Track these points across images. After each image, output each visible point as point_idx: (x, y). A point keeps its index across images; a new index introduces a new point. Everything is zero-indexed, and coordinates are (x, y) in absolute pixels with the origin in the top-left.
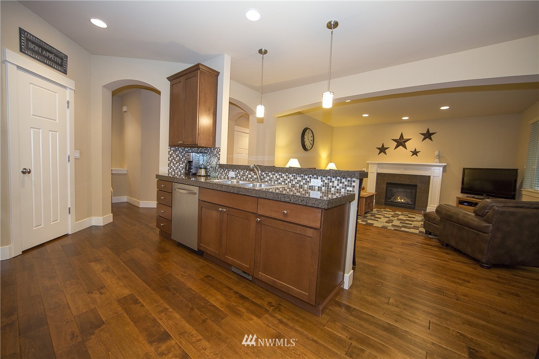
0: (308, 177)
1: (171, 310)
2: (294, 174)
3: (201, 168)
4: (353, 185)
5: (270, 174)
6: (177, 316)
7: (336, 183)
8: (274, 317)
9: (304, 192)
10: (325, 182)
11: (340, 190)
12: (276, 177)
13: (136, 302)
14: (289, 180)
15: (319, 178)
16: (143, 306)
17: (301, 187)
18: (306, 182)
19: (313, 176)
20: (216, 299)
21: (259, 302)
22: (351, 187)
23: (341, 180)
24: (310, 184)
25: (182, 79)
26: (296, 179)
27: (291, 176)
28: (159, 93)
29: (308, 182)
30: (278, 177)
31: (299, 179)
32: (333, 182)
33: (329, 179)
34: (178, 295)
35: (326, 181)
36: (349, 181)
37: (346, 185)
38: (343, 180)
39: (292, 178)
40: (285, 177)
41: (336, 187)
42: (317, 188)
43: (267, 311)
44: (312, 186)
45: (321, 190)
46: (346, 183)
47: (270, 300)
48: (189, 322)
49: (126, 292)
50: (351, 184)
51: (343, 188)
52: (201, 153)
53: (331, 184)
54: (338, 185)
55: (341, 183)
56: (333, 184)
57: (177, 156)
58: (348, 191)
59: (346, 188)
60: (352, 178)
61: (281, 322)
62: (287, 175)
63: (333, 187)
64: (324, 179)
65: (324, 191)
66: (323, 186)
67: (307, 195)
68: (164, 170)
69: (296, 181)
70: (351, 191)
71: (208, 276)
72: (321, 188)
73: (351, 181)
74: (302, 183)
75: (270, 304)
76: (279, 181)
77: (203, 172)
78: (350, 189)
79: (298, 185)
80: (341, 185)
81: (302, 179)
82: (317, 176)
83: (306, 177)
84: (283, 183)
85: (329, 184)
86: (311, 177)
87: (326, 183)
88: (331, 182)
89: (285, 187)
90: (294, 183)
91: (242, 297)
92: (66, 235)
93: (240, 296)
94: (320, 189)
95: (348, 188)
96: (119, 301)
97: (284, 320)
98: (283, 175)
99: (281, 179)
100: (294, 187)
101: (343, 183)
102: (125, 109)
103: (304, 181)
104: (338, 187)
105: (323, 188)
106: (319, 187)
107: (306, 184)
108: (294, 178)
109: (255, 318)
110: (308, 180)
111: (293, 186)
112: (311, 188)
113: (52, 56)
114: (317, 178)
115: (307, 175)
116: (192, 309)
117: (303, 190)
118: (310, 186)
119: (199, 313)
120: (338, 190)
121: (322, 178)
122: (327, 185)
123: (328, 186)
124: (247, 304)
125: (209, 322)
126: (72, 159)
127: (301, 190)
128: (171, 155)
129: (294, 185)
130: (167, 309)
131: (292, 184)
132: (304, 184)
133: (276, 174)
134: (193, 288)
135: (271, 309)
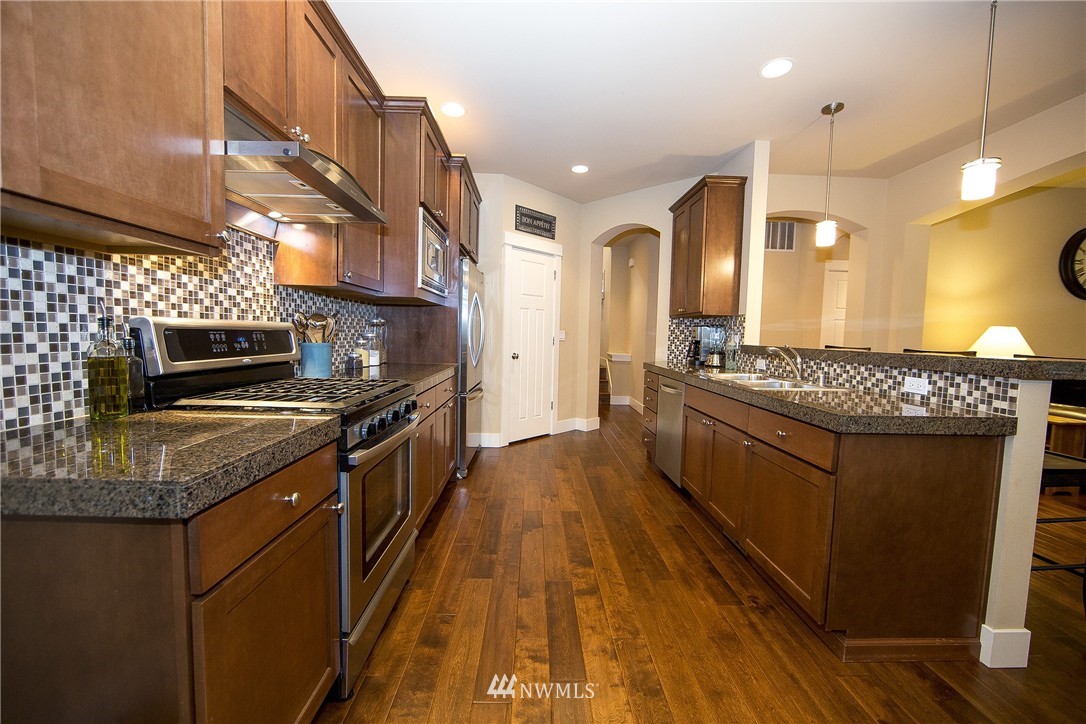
0: (900, 373)
1: (608, 542)
2: (870, 366)
3: (712, 353)
4: (1009, 394)
5: (823, 365)
6: (611, 551)
7: (964, 388)
8: (746, 615)
9: (888, 407)
10: (939, 385)
11: (976, 406)
12: (835, 370)
13: (578, 520)
14: (858, 378)
15: (925, 375)
16: (582, 526)
17: (883, 394)
18: (894, 383)
19: (910, 370)
20: (671, 556)
21: (735, 586)
22: (1004, 399)
23: (978, 382)
24: (904, 389)
25: (687, 206)
26: (874, 376)
27: (863, 369)
28: (657, 234)
29: (899, 383)
30: (838, 371)
31: (880, 375)
32: (958, 385)
33: (947, 378)
34: (625, 531)
35: (941, 383)
36: (998, 384)
37: (990, 396)
38: (984, 383)
39: (866, 374)
40: (852, 373)
41: (964, 398)
42: (918, 398)
43: (739, 603)
44: (908, 395)
45: (928, 404)
46: (991, 390)
47: (758, 593)
48: (620, 563)
49: (574, 508)
50: (1005, 392)
51: (982, 402)
52: (713, 326)
53: (952, 391)
54: (970, 393)
55: (977, 389)
56: (958, 391)
57: (682, 332)
58: (996, 410)
59: (990, 403)
60: (1006, 378)
61: (752, 625)
62: (855, 368)
63: (957, 398)
64: (935, 377)
65: (935, 407)
66: (934, 394)
67: (897, 414)
68: (661, 357)
69: (874, 380)
70: (1003, 411)
71: (681, 527)
72: (928, 399)
73: (1006, 385)
74: (885, 387)
75: (754, 599)
76: (841, 380)
77: (716, 360)
78: (1004, 405)
79: (877, 390)
80: (977, 394)
81: (886, 377)
82: (920, 370)
83: (895, 372)
84: (847, 385)
85: (946, 390)
86: (905, 373)
87: (940, 389)
88: (952, 385)
89: (837, 393)
90: (869, 385)
91: (713, 571)
92: (547, 435)
93: (710, 568)
94: (925, 401)
95: (997, 404)
96: (563, 513)
97: (761, 627)
98: (848, 367)
99: (844, 376)
100: (869, 394)
101: (984, 388)
102: (631, 262)
103: (890, 382)
104: (969, 400)
105: (934, 400)
106: (923, 397)
107: (894, 389)
108: (870, 375)
109: (711, 601)
110: (899, 378)
111: (867, 391)
112: (906, 398)
113: (541, 223)
114: (920, 376)
115: (896, 368)
116: (633, 552)
117: (888, 402)
118: (903, 394)
119: (638, 560)
120: (969, 405)
121: (930, 377)
122: (941, 393)
123: (945, 396)
124: (712, 581)
125: (644, 575)
126: (557, 342)
127: (884, 401)
128: (673, 332)
129: (869, 389)
130: (605, 540)
131: (865, 388)
132: (890, 387)
133: (835, 366)
134: (649, 533)
135: (747, 604)
